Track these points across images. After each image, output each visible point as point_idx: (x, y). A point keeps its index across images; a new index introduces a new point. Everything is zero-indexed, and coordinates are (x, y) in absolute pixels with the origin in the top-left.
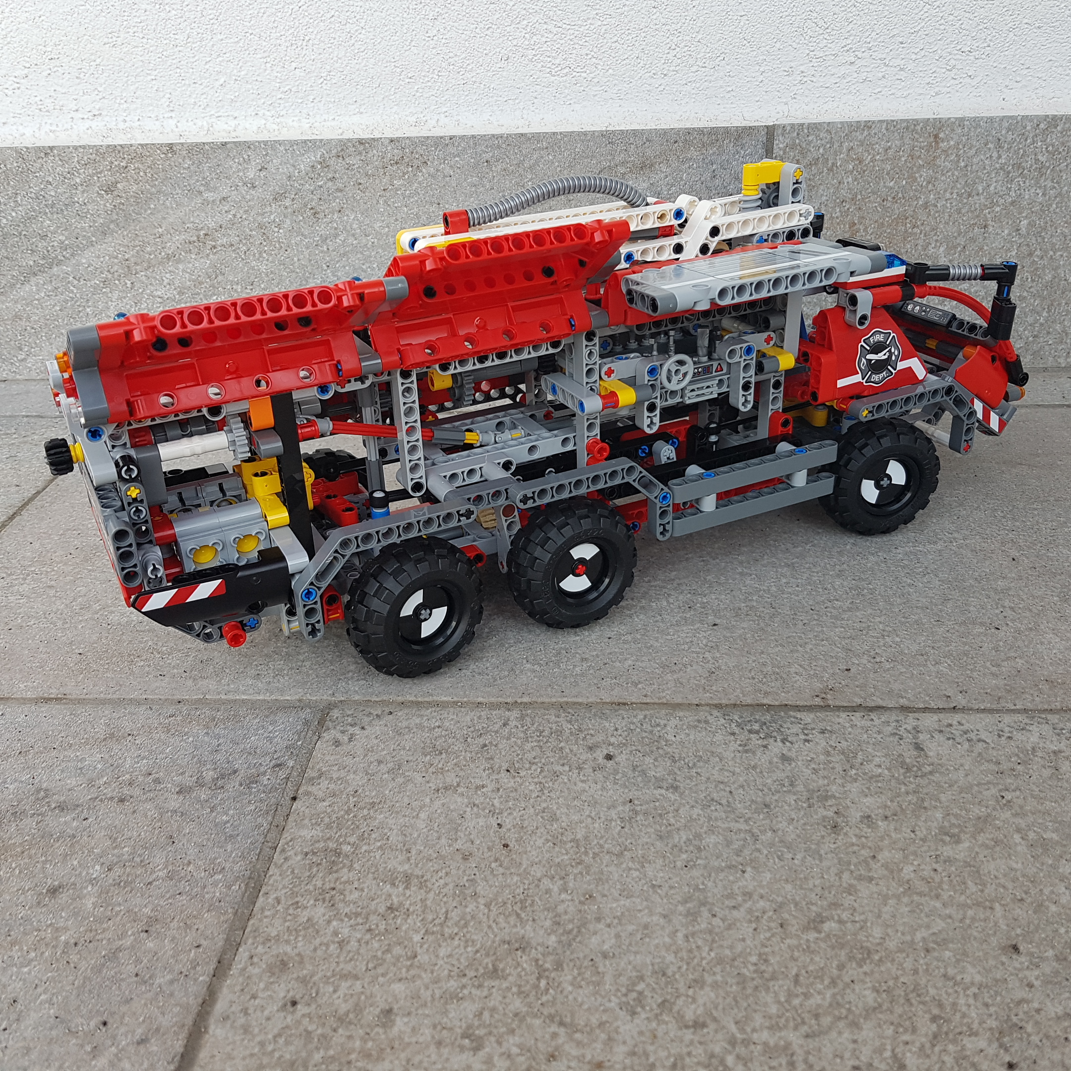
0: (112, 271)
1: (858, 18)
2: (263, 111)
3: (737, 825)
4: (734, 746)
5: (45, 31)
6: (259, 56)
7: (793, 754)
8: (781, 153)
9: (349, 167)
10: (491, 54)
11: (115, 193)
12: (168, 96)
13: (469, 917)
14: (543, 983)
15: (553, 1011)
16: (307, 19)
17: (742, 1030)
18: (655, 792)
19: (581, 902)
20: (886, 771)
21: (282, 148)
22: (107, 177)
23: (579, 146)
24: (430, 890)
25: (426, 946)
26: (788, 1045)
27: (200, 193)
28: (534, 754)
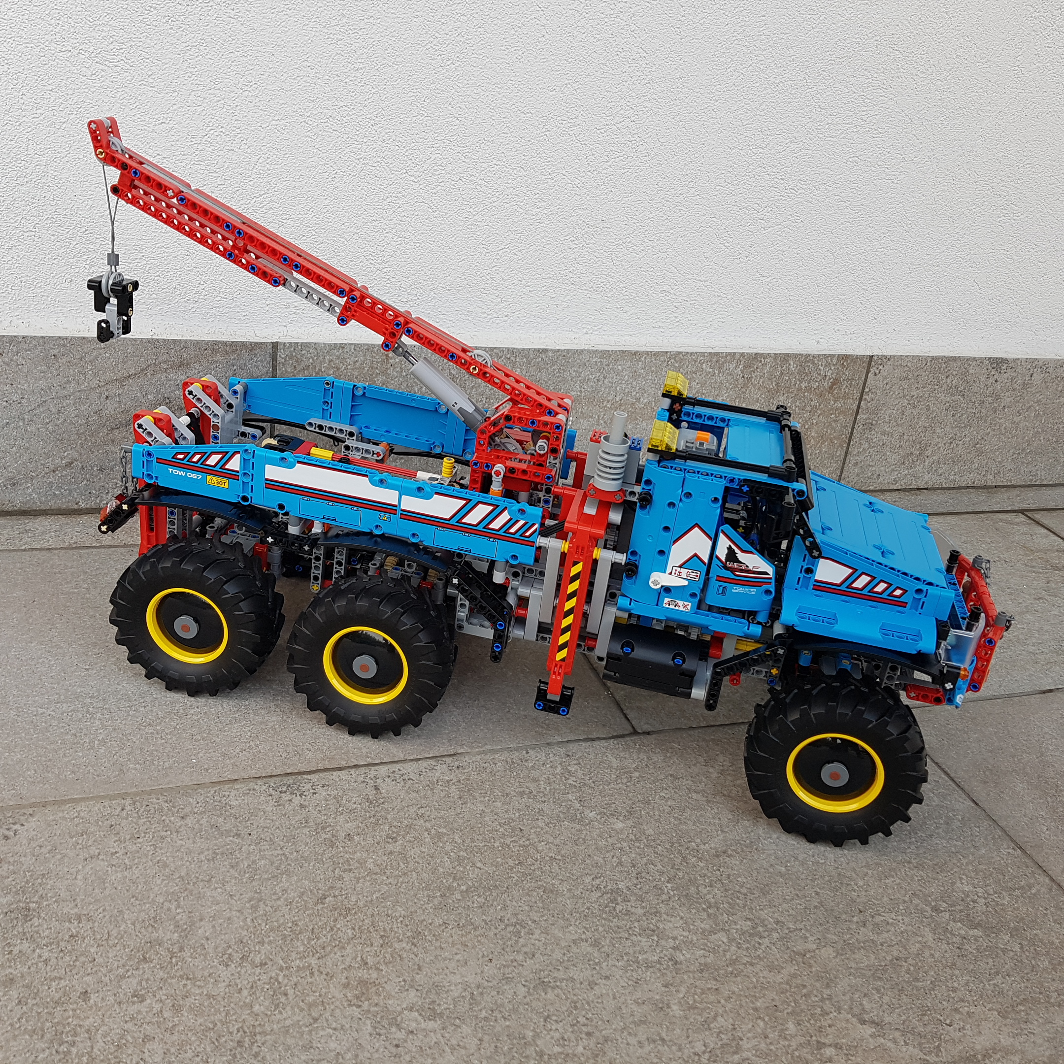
3: (276, 852)
4: (272, 803)
7: (306, 803)
13: (123, 933)
14: (174, 960)
15: (182, 973)
17: (285, 962)
19: (190, 912)
20: (359, 806)
26: (310, 965)
28: (146, 827)
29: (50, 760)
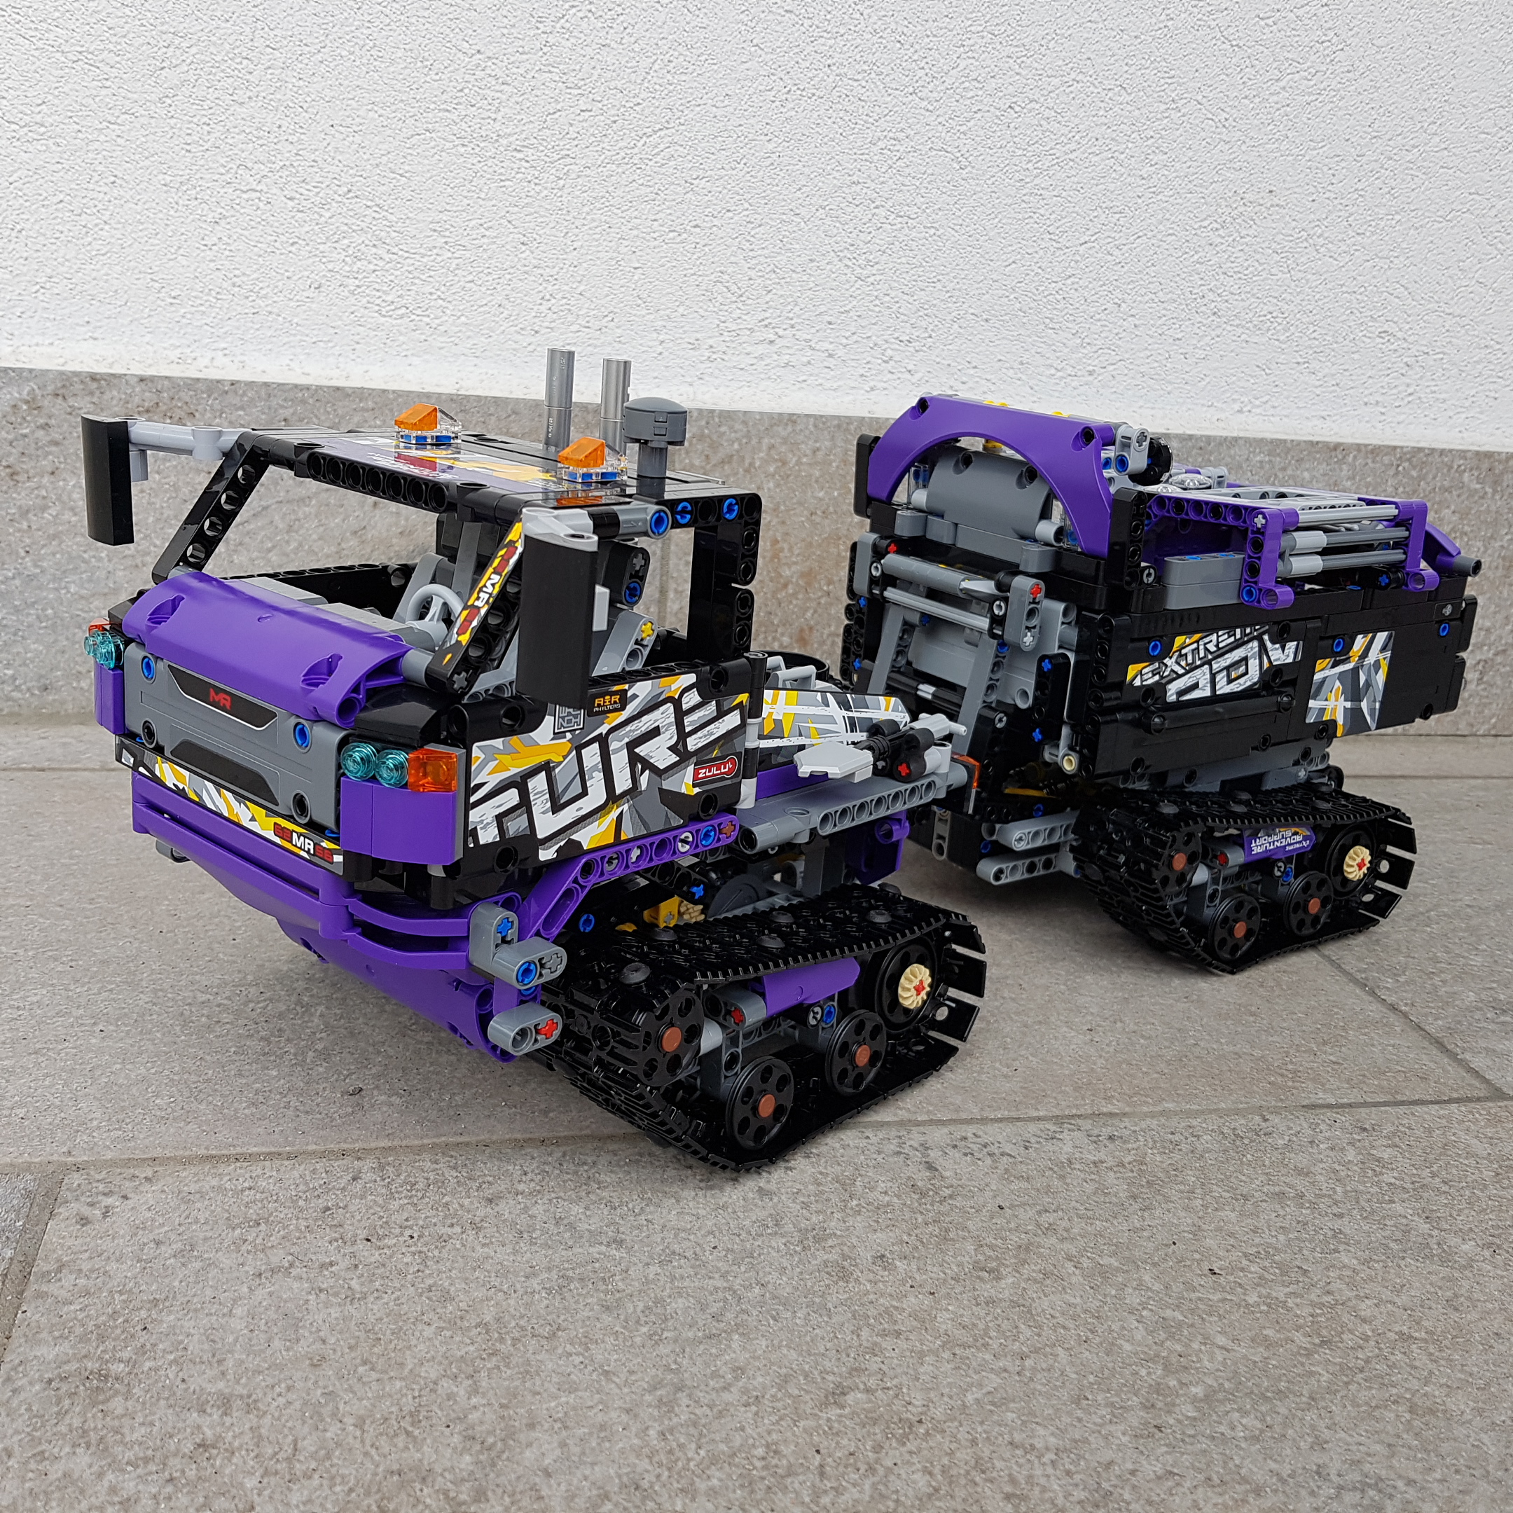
3: (712, 1282)
10: (295, 278)
13: (331, 1445)
18: (591, 1250)
24: (265, 1413)
25: (266, 1493)
28: (406, 1215)
29: (208, 1081)
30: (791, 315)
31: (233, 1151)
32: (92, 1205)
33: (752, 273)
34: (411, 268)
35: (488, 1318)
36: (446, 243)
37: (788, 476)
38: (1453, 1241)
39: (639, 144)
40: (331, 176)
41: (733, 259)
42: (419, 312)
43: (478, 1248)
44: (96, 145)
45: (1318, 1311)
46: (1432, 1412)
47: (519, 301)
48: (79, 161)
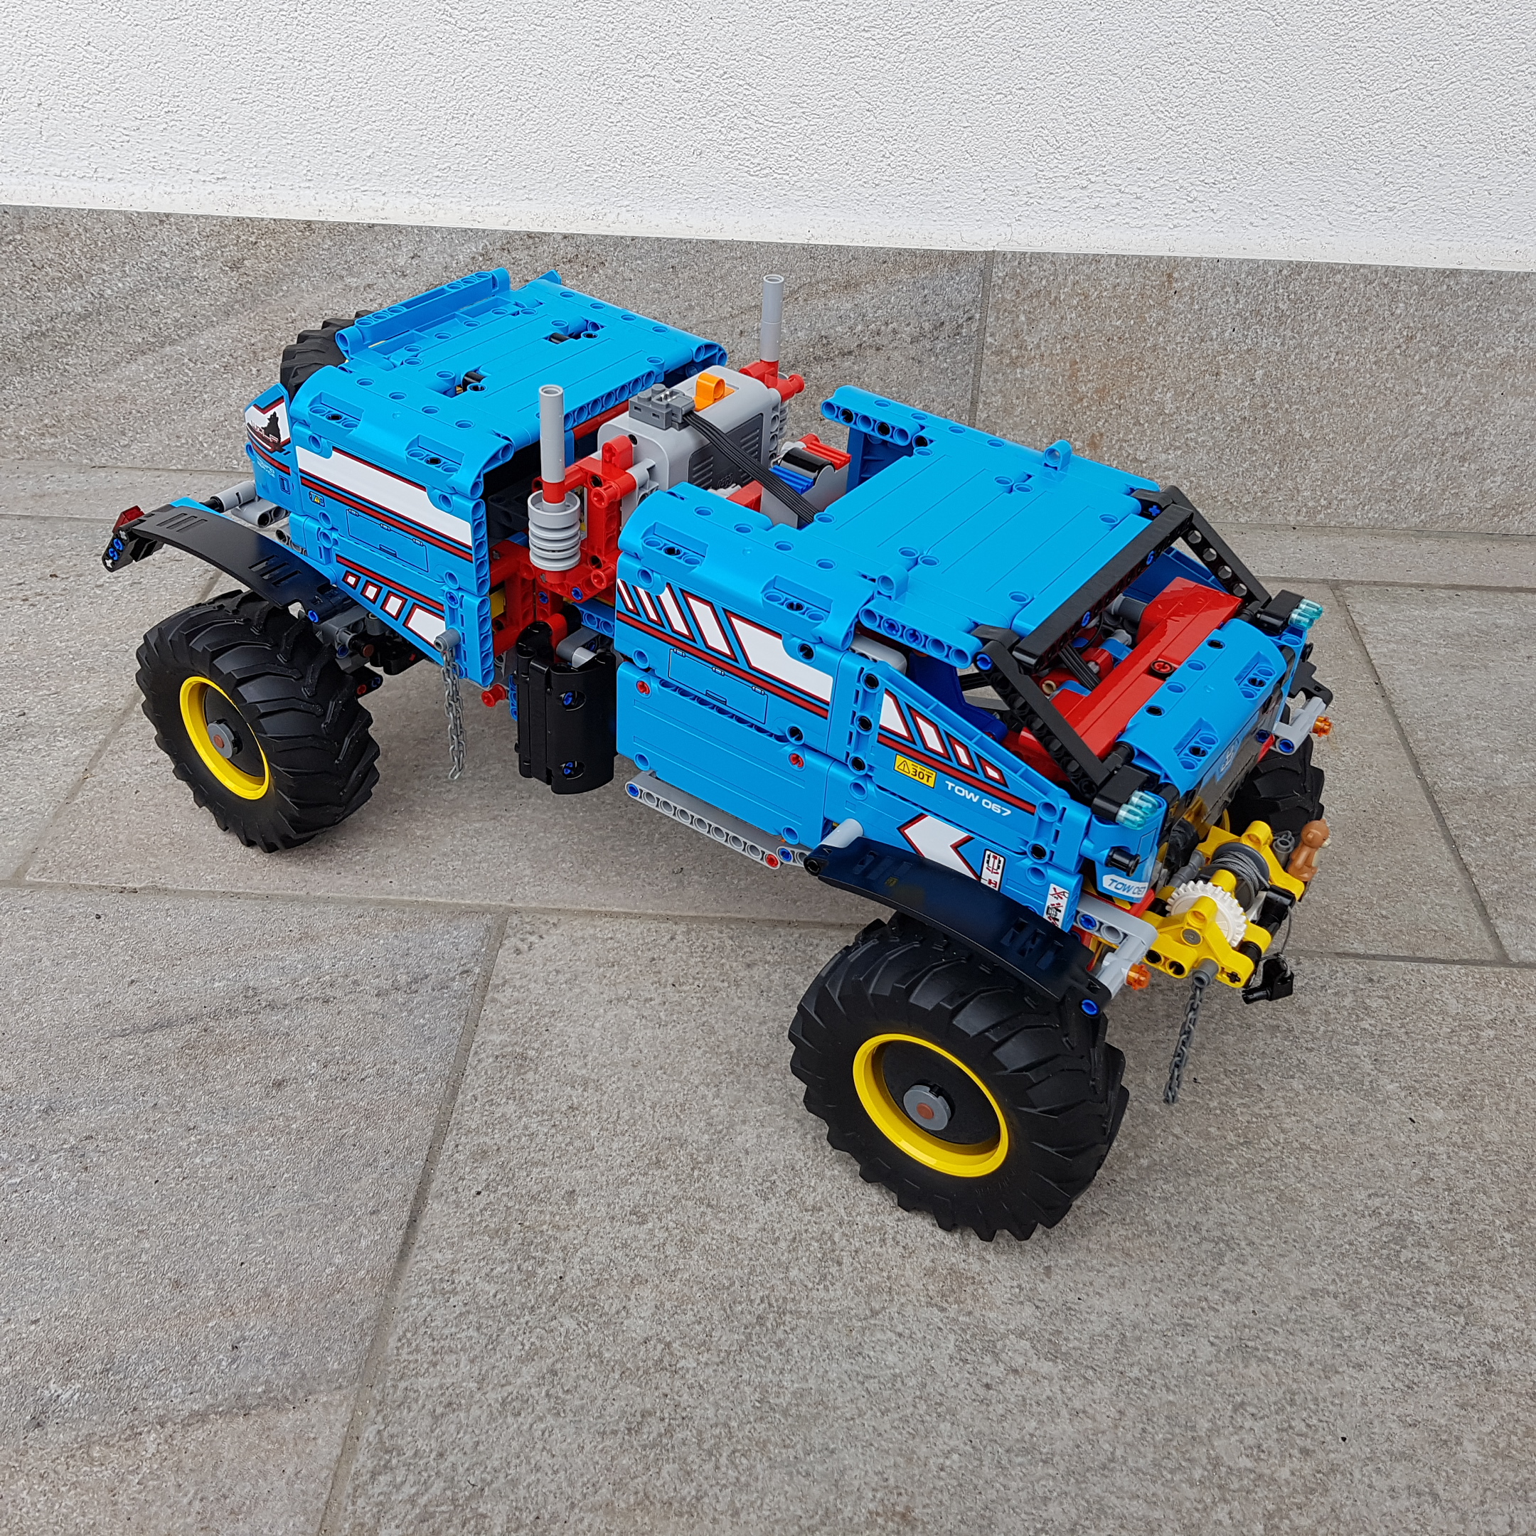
0: (235, 355)
1: (1094, 139)
2: (416, 189)
5: (161, 80)
6: (415, 128)
8: (1000, 282)
9: (515, 262)
10: (682, 147)
11: (242, 270)
12: (305, 163)
16: (472, 92)
21: (438, 236)
22: (232, 252)
23: (777, 258)
27: (342, 277)
30: (1104, 163)
31: (604, 909)
32: (523, 940)
33: (1069, 128)
34: (774, 136)
35: (733, 1049)
36: (804, 113)
37: (1089, 308)
38: (1384, 1080)
39: (973, 19)
40: (710, 61)
41: (1053, 116)
42: (780, 171)
43: (736, 999)
44: (526, 44)
45: (1254, 1120)
46: (1292, 1201)
47: (863, 159)
48: (514, 57)
